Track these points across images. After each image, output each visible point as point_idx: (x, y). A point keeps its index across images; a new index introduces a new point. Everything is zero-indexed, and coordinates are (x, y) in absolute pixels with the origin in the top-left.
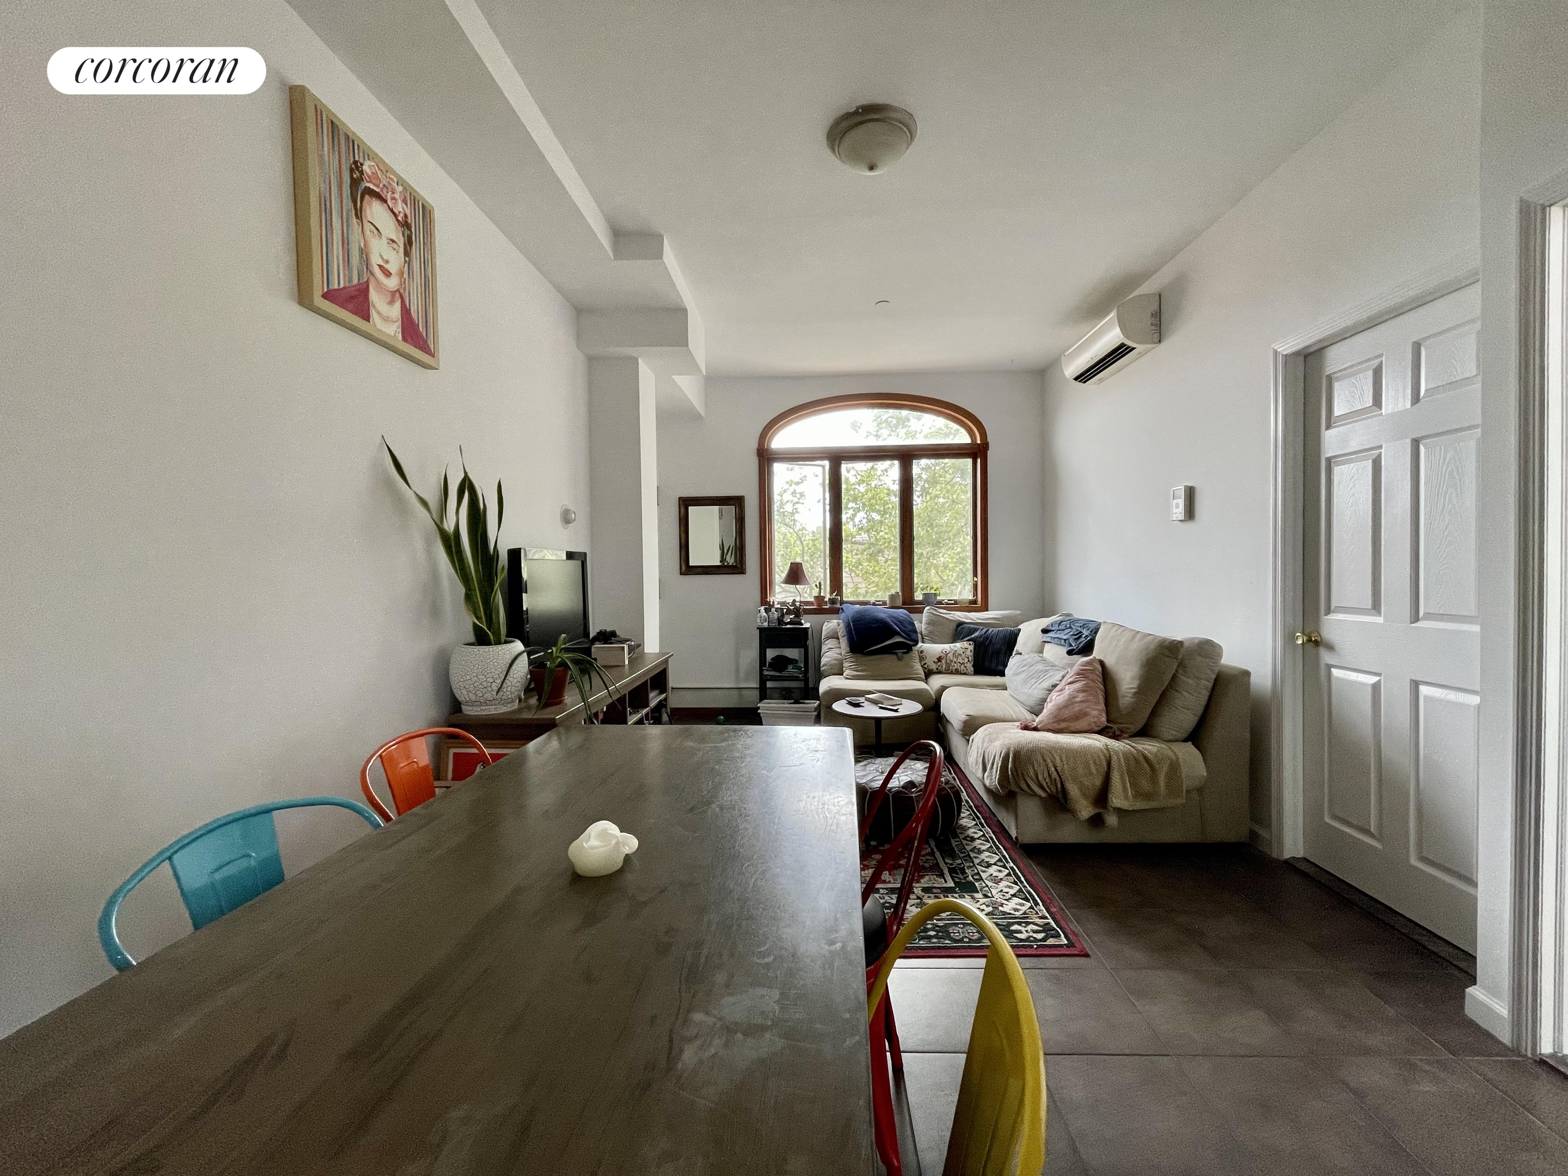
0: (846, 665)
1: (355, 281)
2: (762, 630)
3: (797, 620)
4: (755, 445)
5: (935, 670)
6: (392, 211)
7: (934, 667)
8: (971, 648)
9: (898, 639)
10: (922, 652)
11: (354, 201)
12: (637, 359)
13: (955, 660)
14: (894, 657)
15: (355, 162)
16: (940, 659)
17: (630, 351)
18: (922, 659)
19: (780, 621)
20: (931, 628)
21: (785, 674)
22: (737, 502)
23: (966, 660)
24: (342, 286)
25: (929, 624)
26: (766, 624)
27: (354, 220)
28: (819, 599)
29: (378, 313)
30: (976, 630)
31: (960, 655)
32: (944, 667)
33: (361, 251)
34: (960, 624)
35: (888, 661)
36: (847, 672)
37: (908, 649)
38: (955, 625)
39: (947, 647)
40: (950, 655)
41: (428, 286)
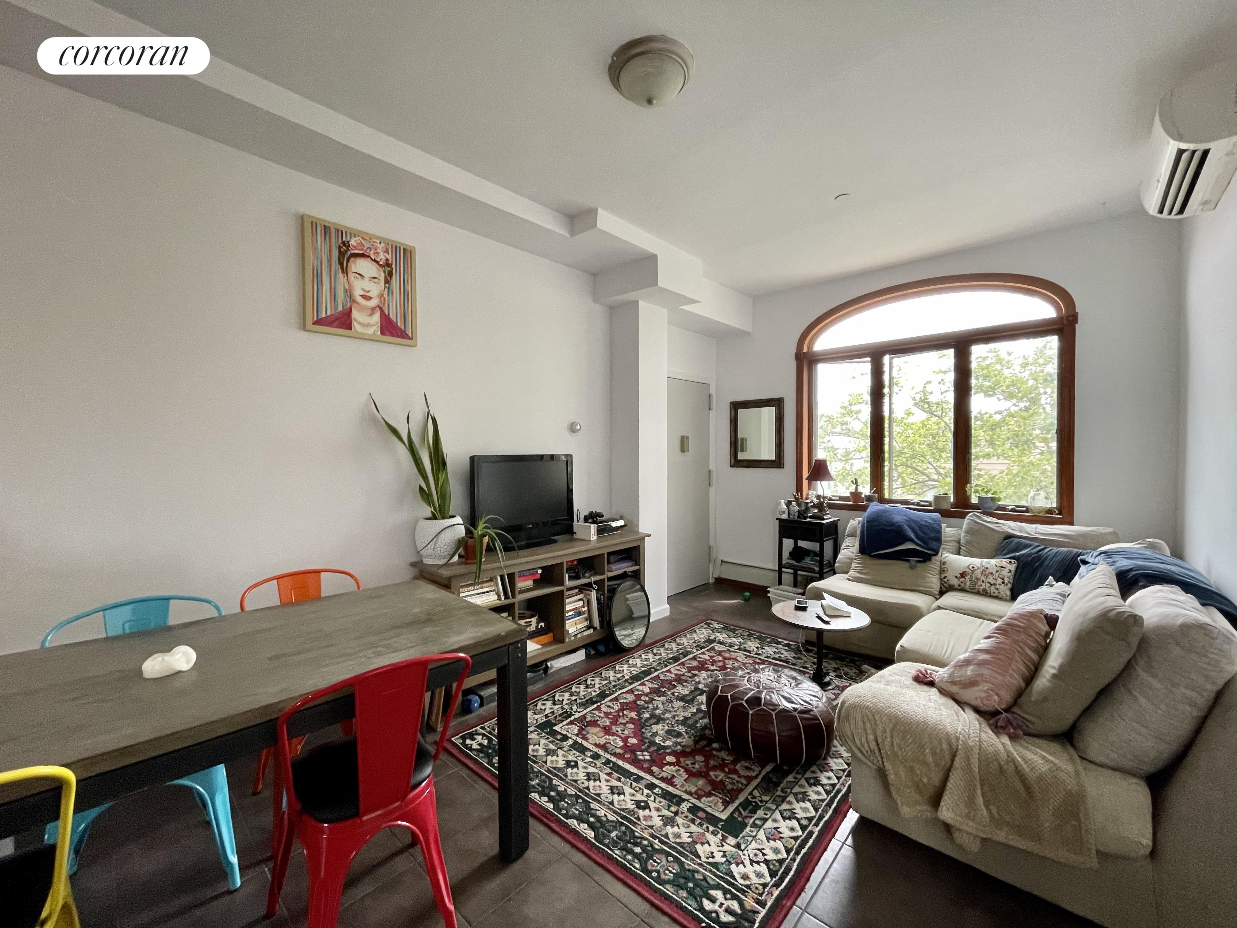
0: (854, 565)
1: (340, 308)
2: (781, 521)
3: (820, 514)
4: (793, 350)
5: (957, 586)
6: (375, 261)
7: (955, 582)
8: (1013, 567)
9: (909, 546)
10: (944, 563)
11: (341, 264)
12: (637, 302)
13: (983, 578)
14: (906, 564)
15: (343, 243)
16: (963, 575)
17: (630, 296)
18: (942, 571)
19: (801, 514)
20: (969, 538)
21: (802, 564)
22: (777, 403)
23: (1000, 581)
24: (329, 314)
25: (967, 532)
26: (785, 516)
27: (340, 275)
28: (856, 495)
29: (359, 323)
30: (1027, 546)
31: (992, 574)
32: (968, 583)
33: (346, 291)
34: (1009, 537)
35: (899, 568)
36: (851, 573)
37: (926, 558)
38: (1002, 537)
39: (977, 562)
40: (978, 573)
41: (408, 297)
